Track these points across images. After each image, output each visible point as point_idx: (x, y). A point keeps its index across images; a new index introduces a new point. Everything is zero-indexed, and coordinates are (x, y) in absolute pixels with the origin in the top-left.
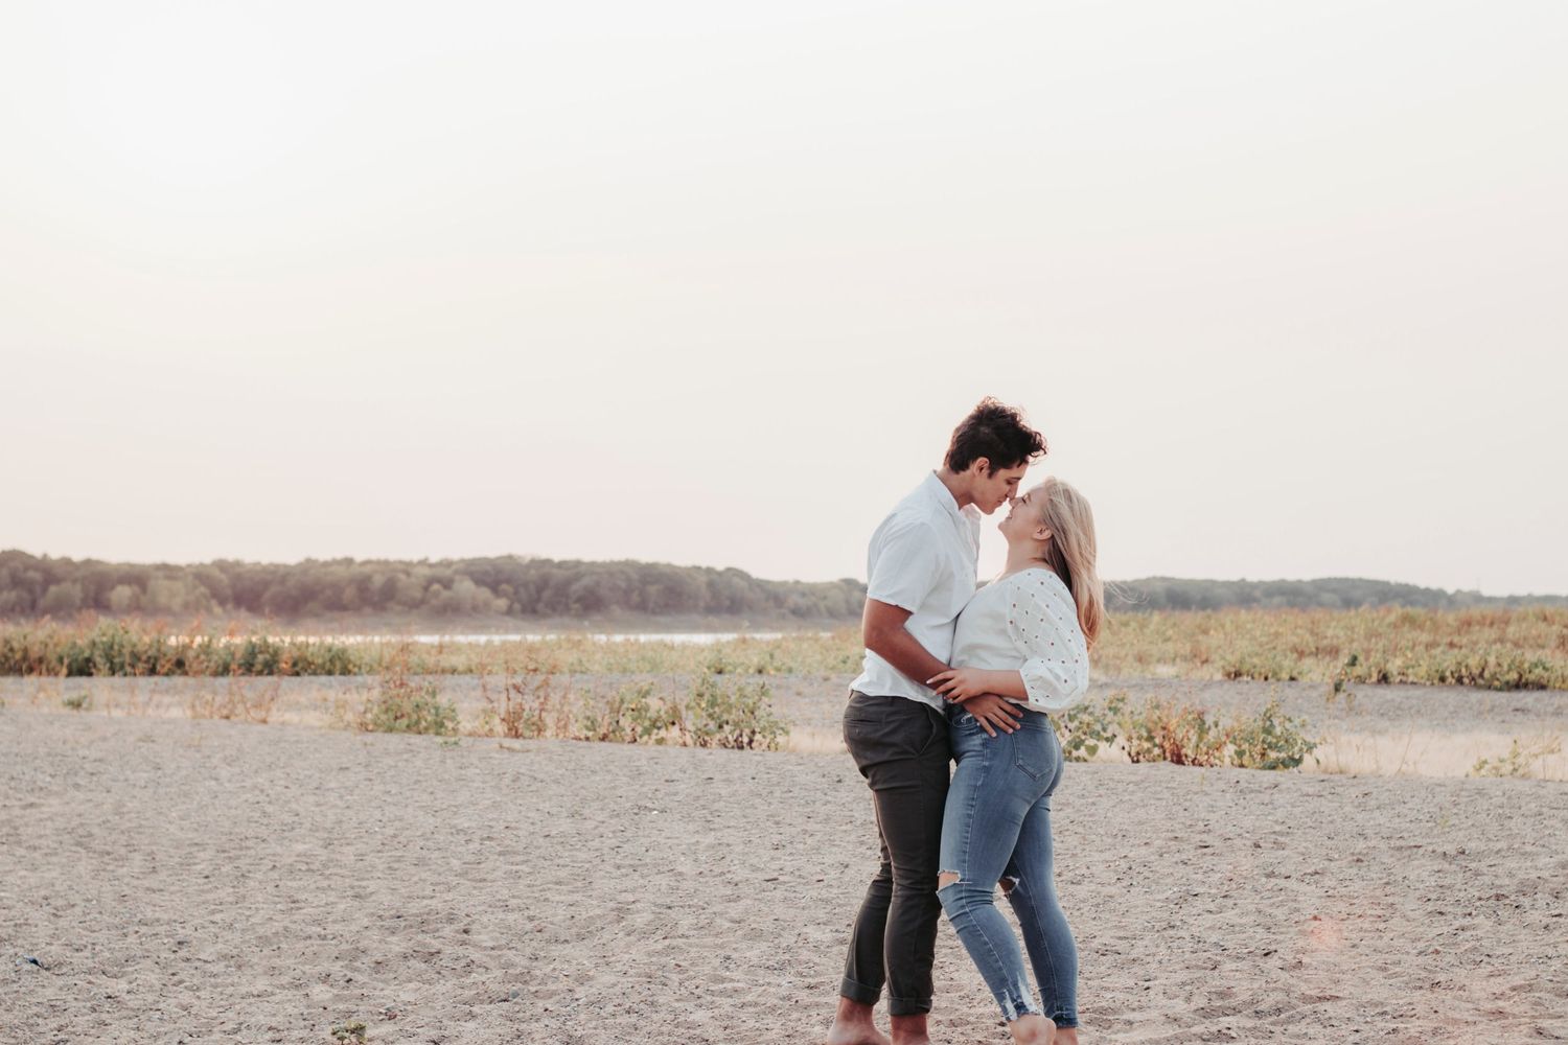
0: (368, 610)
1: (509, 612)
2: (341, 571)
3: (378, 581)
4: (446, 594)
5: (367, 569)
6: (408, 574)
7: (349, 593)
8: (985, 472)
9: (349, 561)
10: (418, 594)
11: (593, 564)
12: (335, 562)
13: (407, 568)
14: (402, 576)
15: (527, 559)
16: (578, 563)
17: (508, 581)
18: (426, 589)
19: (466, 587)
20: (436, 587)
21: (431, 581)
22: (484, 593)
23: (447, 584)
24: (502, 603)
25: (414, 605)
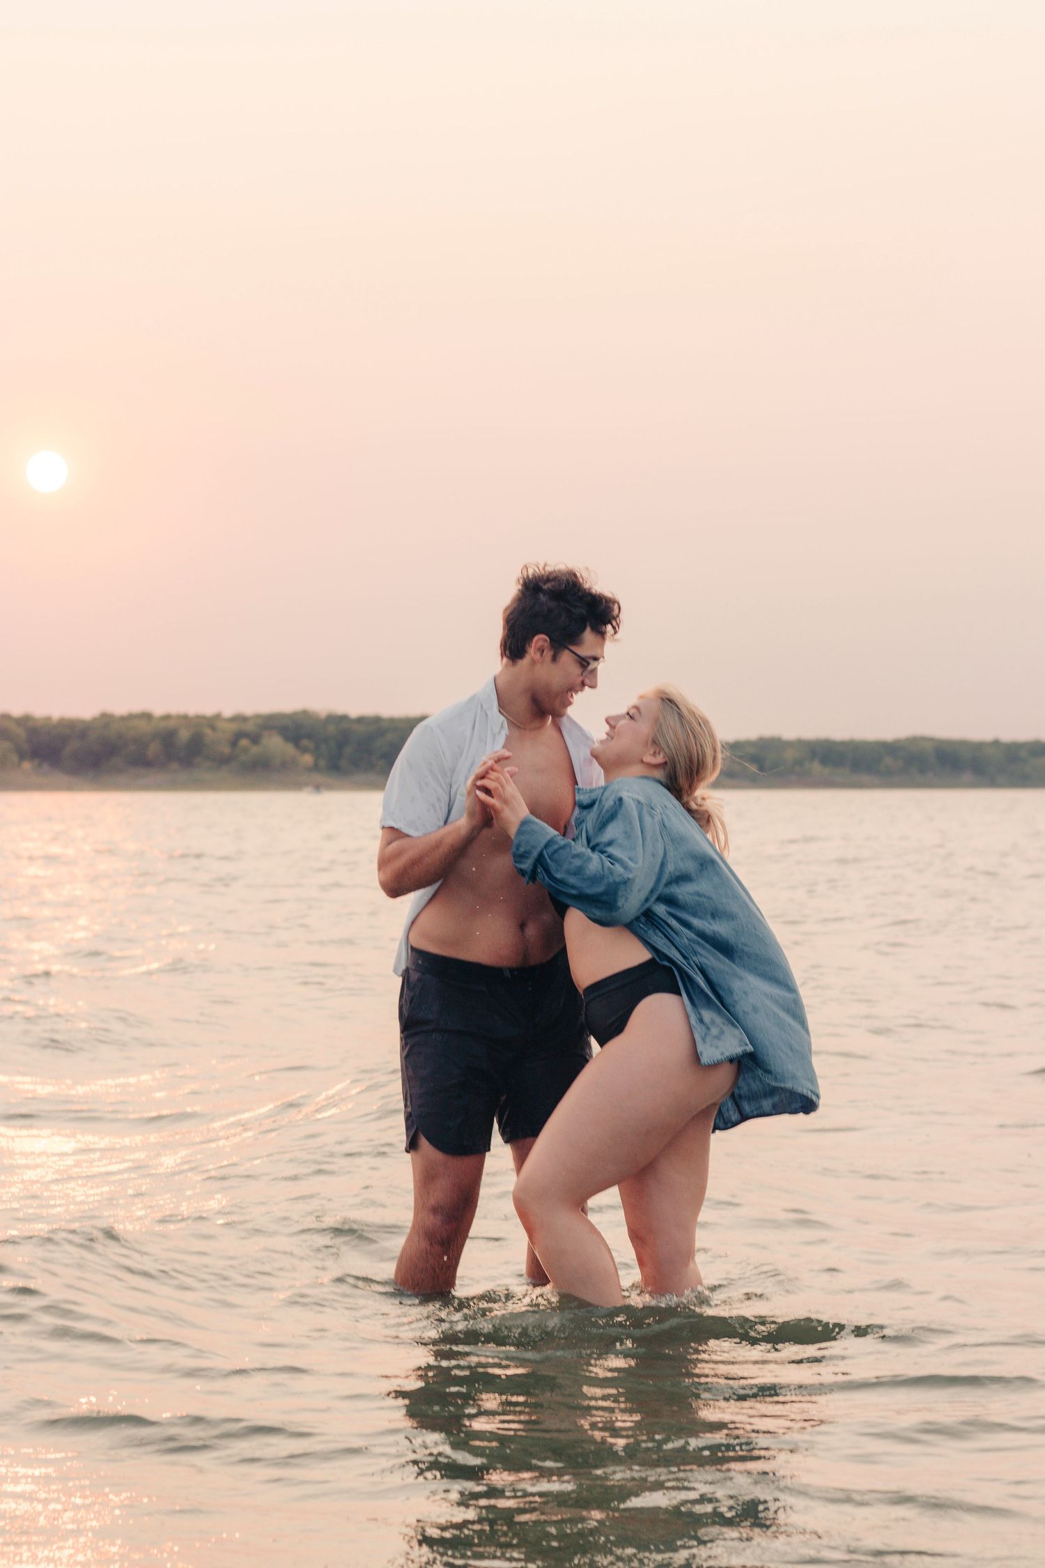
0: (174, 765)
1: (316, 768)
2: (142, 725)
3: (184, 735)
4: (255, 750)
5: (171, 724)
6: (213, 728)
7: (154, 749)
8: (548, 654)
9: (147, 716)
10: (226, 750)
11: (392, 720)
12: (131, 717)
13: (212, 722)
14: (208, 732)
15: (323, 714)
16: (377, 720)
17: (309, 736)
18: (234, 743)
19: (275, 744)
20: (244, 742)
21: (239, 735)
22: (290, 749)
23: (255, 739)
24: (308, 759)
25: (222, 761)
